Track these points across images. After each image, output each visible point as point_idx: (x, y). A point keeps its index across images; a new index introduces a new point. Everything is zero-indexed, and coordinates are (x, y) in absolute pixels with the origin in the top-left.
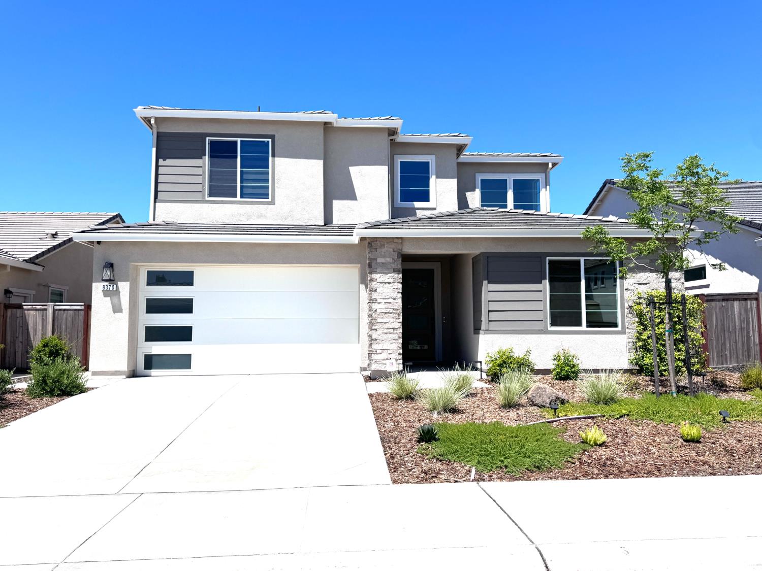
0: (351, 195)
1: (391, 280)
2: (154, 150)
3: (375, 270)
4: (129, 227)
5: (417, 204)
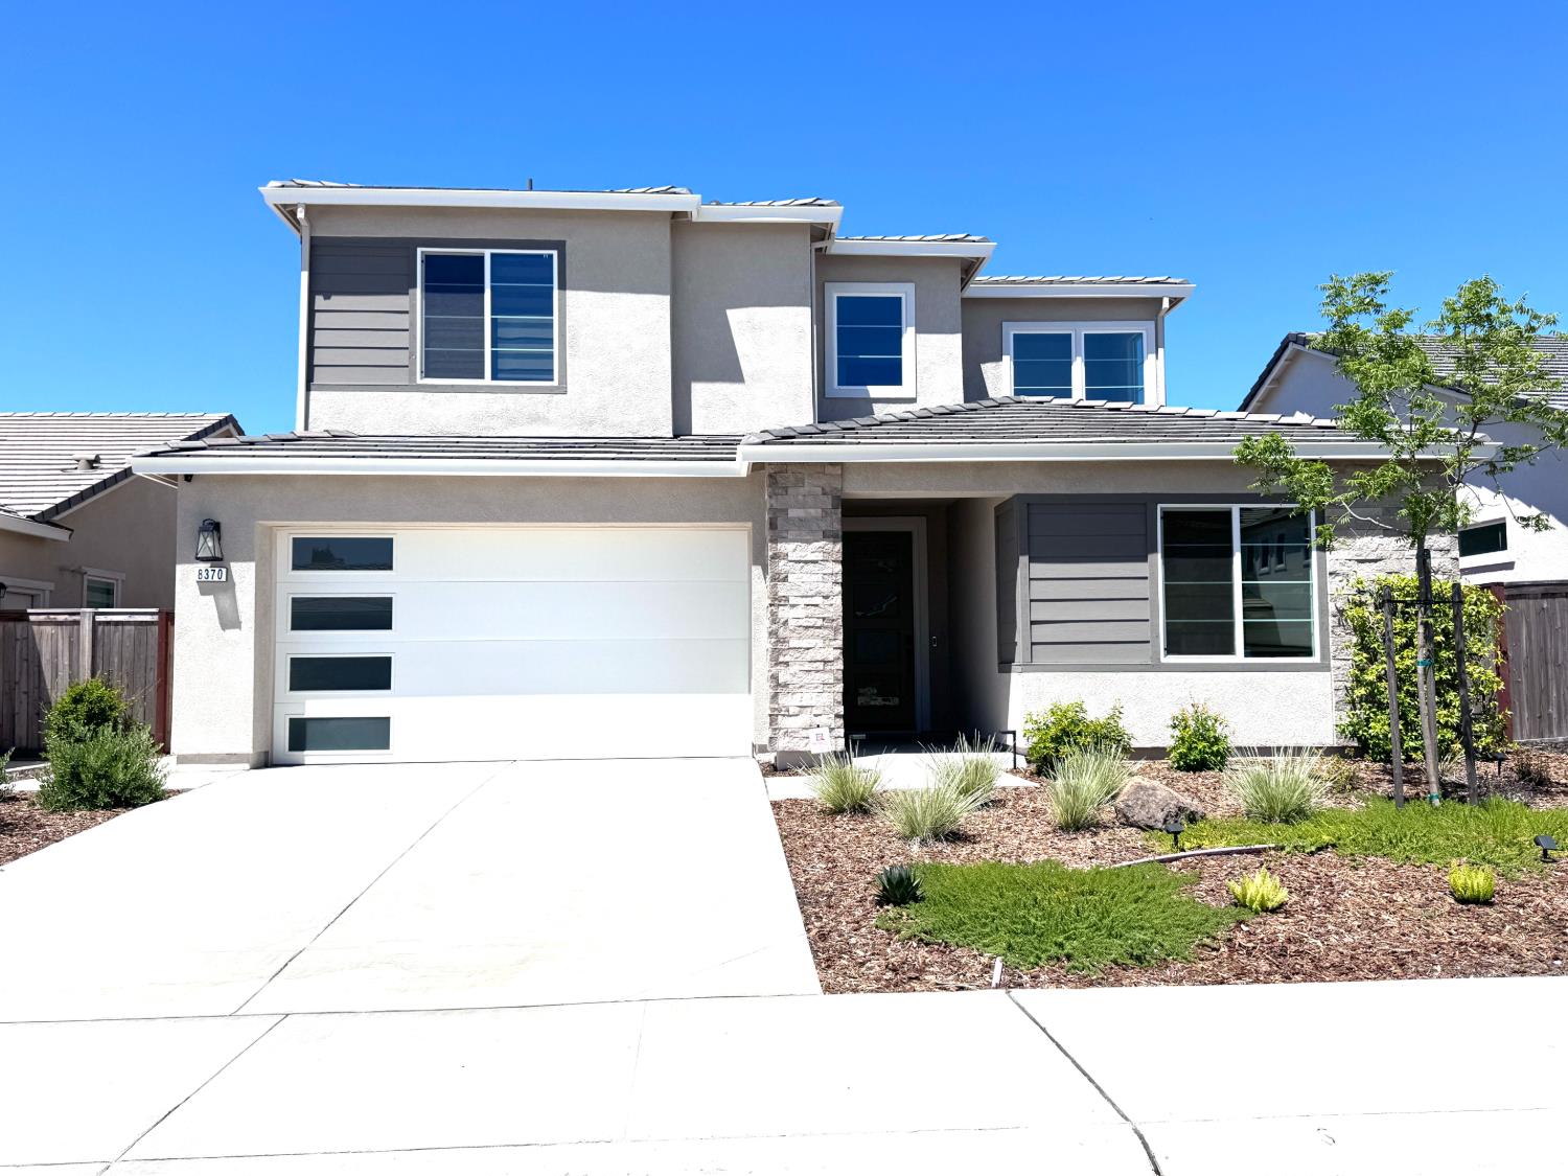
0: (730, 371)
1: (820, 556)
2: (305, 276)
3: (785, 535)
4: (252, 444)
5: (875, 391)
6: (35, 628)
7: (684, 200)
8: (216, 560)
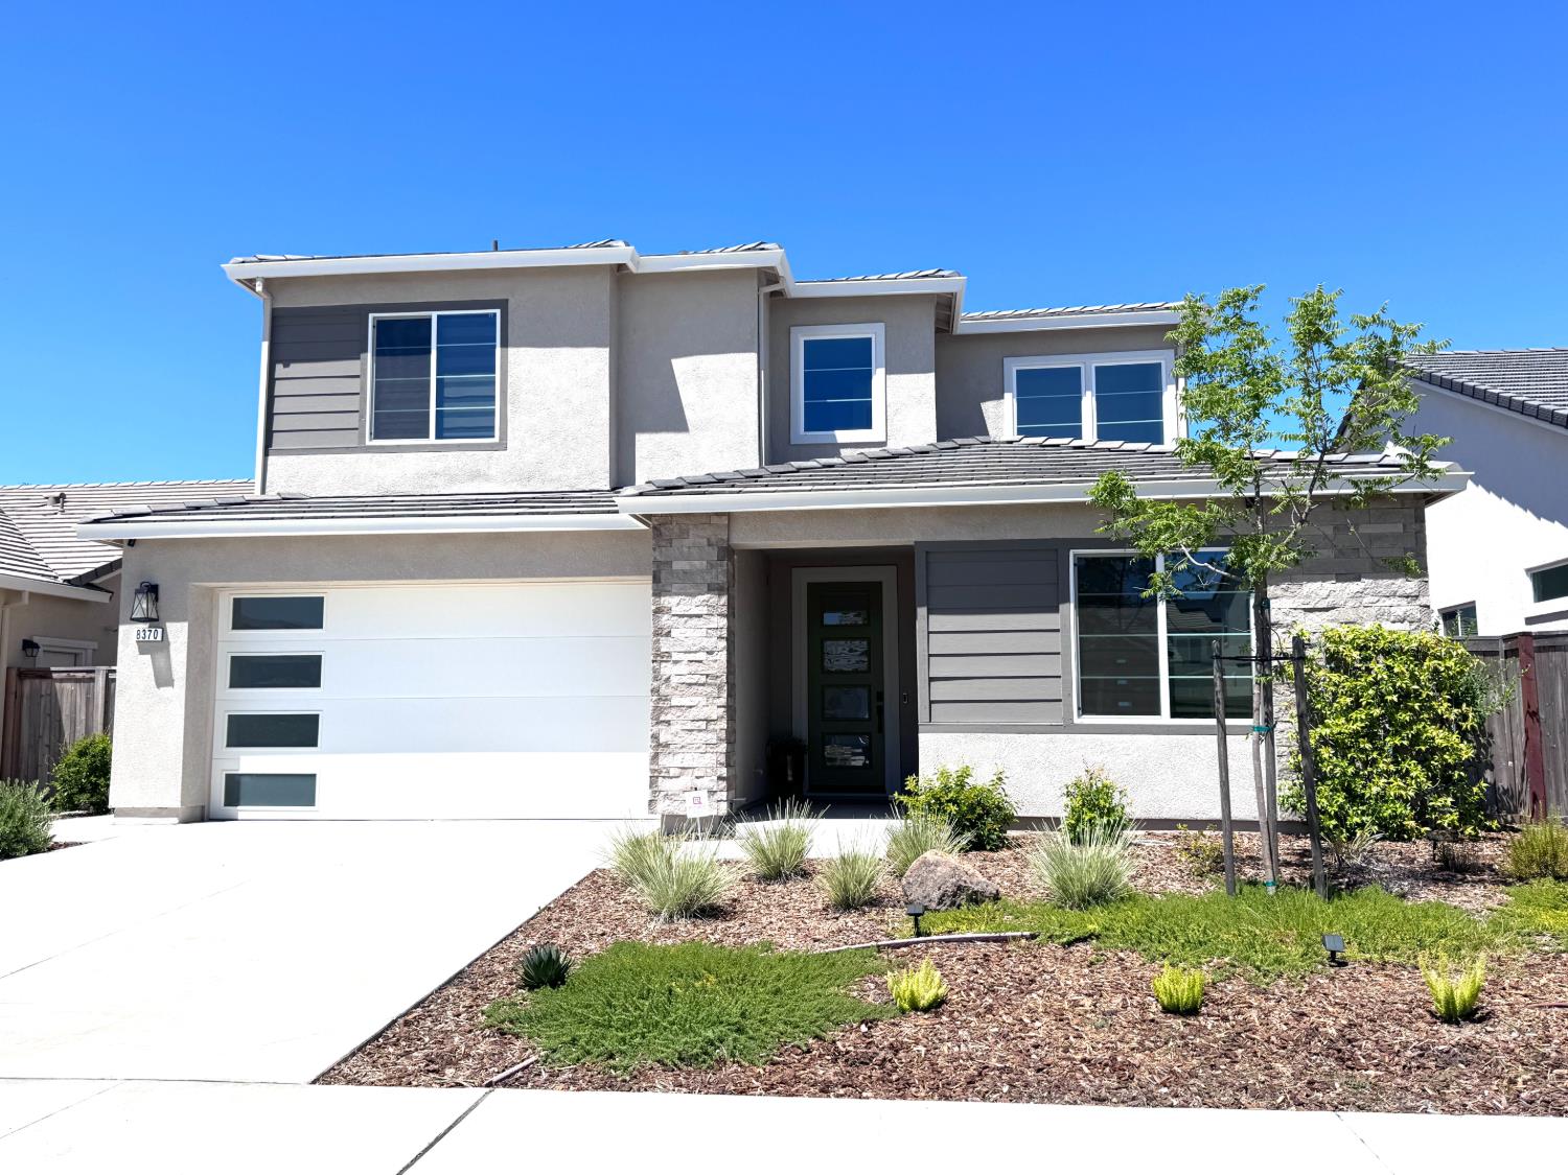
0: (676, 421)
1: (704, 610)
2: (265, 346)
3: (669, 589)
5: (842, 436)
6: (57, 685)
7: (620, 252)
8: (152, 621)
